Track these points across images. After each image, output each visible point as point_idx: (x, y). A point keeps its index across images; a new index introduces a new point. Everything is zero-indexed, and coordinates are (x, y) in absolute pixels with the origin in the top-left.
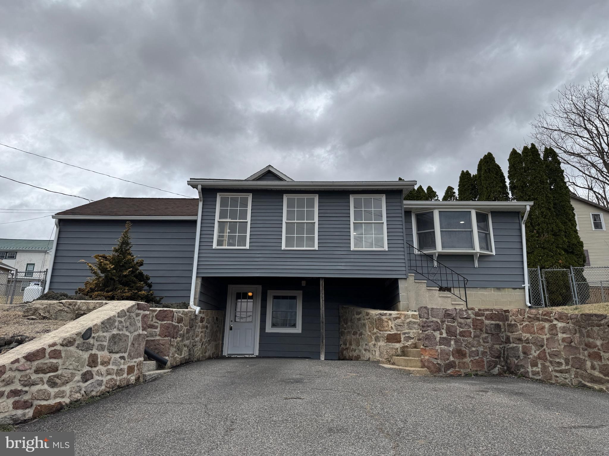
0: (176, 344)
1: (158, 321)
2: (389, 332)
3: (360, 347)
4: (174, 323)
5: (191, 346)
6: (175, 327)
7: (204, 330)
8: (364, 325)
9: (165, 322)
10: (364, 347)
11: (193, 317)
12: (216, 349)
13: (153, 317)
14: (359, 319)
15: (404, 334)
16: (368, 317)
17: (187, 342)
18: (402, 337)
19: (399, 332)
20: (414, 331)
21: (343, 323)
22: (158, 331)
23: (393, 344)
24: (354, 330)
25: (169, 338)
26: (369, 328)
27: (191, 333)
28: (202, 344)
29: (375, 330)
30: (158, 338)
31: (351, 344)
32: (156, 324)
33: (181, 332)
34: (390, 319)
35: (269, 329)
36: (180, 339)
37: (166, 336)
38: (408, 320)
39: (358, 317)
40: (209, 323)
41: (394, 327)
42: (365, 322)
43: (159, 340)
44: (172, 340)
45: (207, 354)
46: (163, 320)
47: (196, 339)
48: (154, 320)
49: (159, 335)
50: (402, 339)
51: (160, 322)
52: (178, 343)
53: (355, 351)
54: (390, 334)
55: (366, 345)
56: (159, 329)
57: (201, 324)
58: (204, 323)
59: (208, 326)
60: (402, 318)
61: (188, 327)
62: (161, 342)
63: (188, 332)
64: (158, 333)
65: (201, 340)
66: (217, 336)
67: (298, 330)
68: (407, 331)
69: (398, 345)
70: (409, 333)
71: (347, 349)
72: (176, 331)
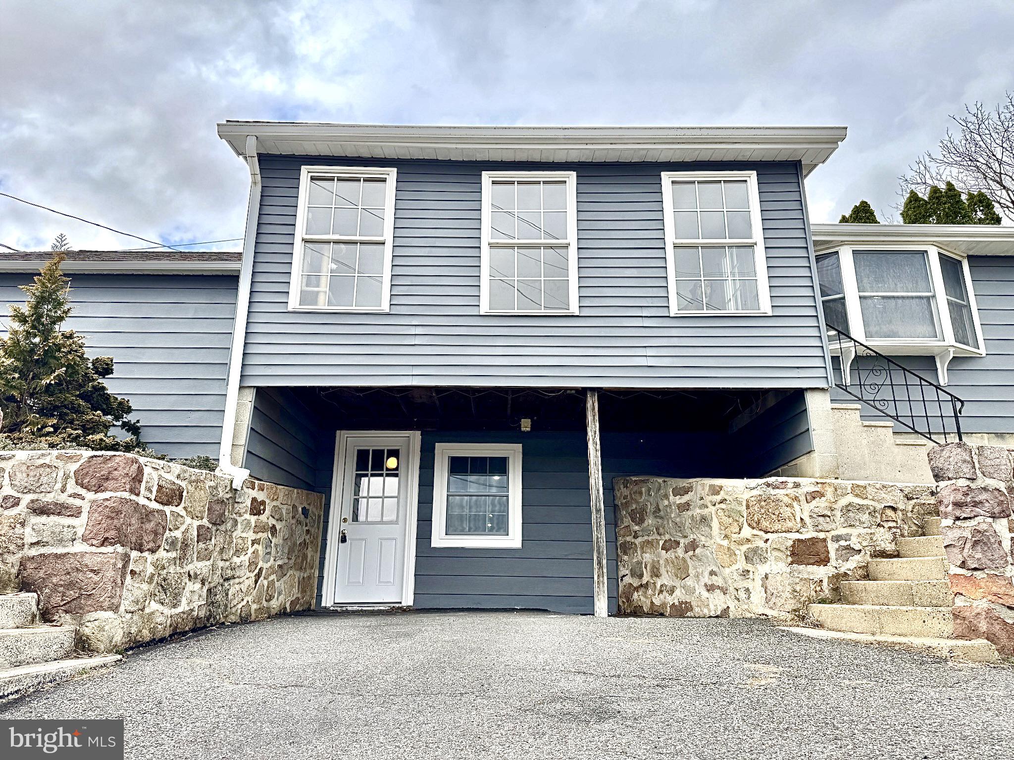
0: (150, 570)
1: (83, 492)
2: (797, 536)
3: (689, 582)
4: (142, 501)
5: (217, 579)
6: (147, 515)
7: (262, 536)
8: (704, 520)
9: (107, 495)
10: (706, 579)
11: (222, 494)
12: (304, 591)
13: (66, 477)
14: (686, 506)
15: (837, 539)
16: (718, 498)
17: (200, 567)
18: (832, 547)
19: (822, 535)
20: (863, 531)
21: (627, 521)
22: (80, 524)
23: (811, 568)
24: (667, 537)
25: (119, 549)
26: (724, 526)
27: (217, 541)
28: (258, 576)
29: (747, 532)
30: (79, 547)
31: (656, 574)
32: (77, 502)
33: (178, 534)
34: (796, 499)
35: (440, 539)
36: (173, 554)
37: (105, 542)
38: (843, 502)
39: (679, 500)
40: (280, 520)
41: (807, 520)
42: (705, 512)
43: (83, 554)
44: (134, 554)
45: (275, 604)
46: (99, 489)
47: (236, 560)
48: (72, 487)
49: (84, 539)
50: (832, 555)
51: (90, 496)
52: (159, 566)
53: (672, 591)
54: (799, 540)
55: (712, 573)
56: (84, 515)
57: (253, 519)
58: (263, 518)
59: (278, 527)
60: (829, 494)
61: (205, 522)
62: (87, 560)
63: (203, 535)
64: (80, 532)
65: (252, 564)
66: (305, 557)
67: (513, 539)
68: (842, 531)
69: (822, 572)
70: (847, 538)
71: (646, 586)
72: (150, 526)
